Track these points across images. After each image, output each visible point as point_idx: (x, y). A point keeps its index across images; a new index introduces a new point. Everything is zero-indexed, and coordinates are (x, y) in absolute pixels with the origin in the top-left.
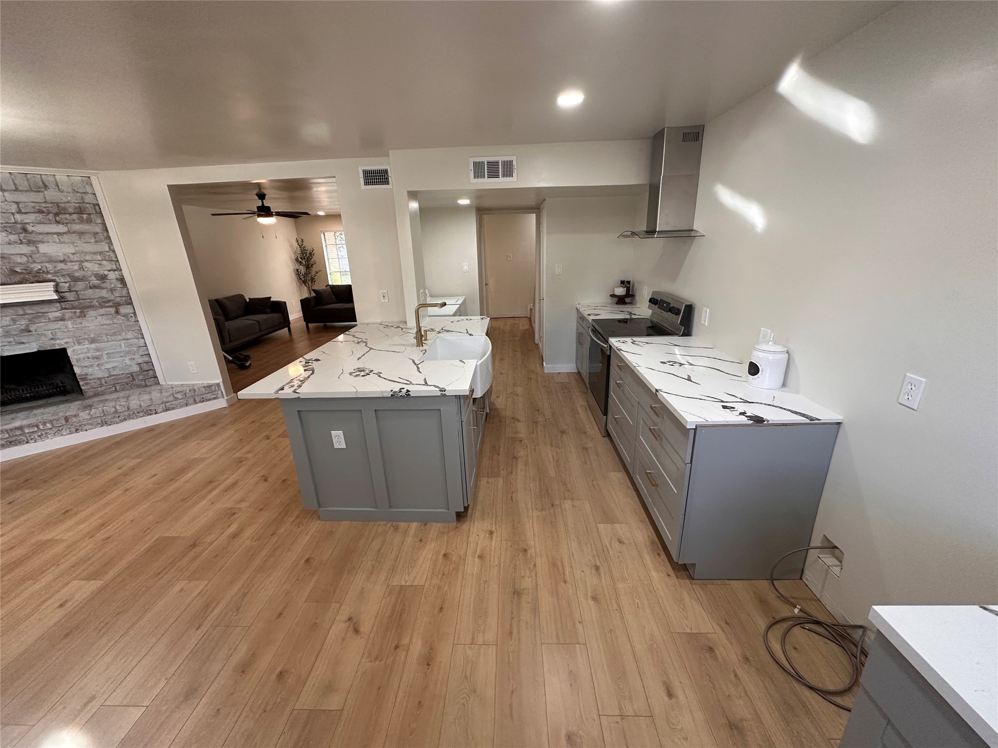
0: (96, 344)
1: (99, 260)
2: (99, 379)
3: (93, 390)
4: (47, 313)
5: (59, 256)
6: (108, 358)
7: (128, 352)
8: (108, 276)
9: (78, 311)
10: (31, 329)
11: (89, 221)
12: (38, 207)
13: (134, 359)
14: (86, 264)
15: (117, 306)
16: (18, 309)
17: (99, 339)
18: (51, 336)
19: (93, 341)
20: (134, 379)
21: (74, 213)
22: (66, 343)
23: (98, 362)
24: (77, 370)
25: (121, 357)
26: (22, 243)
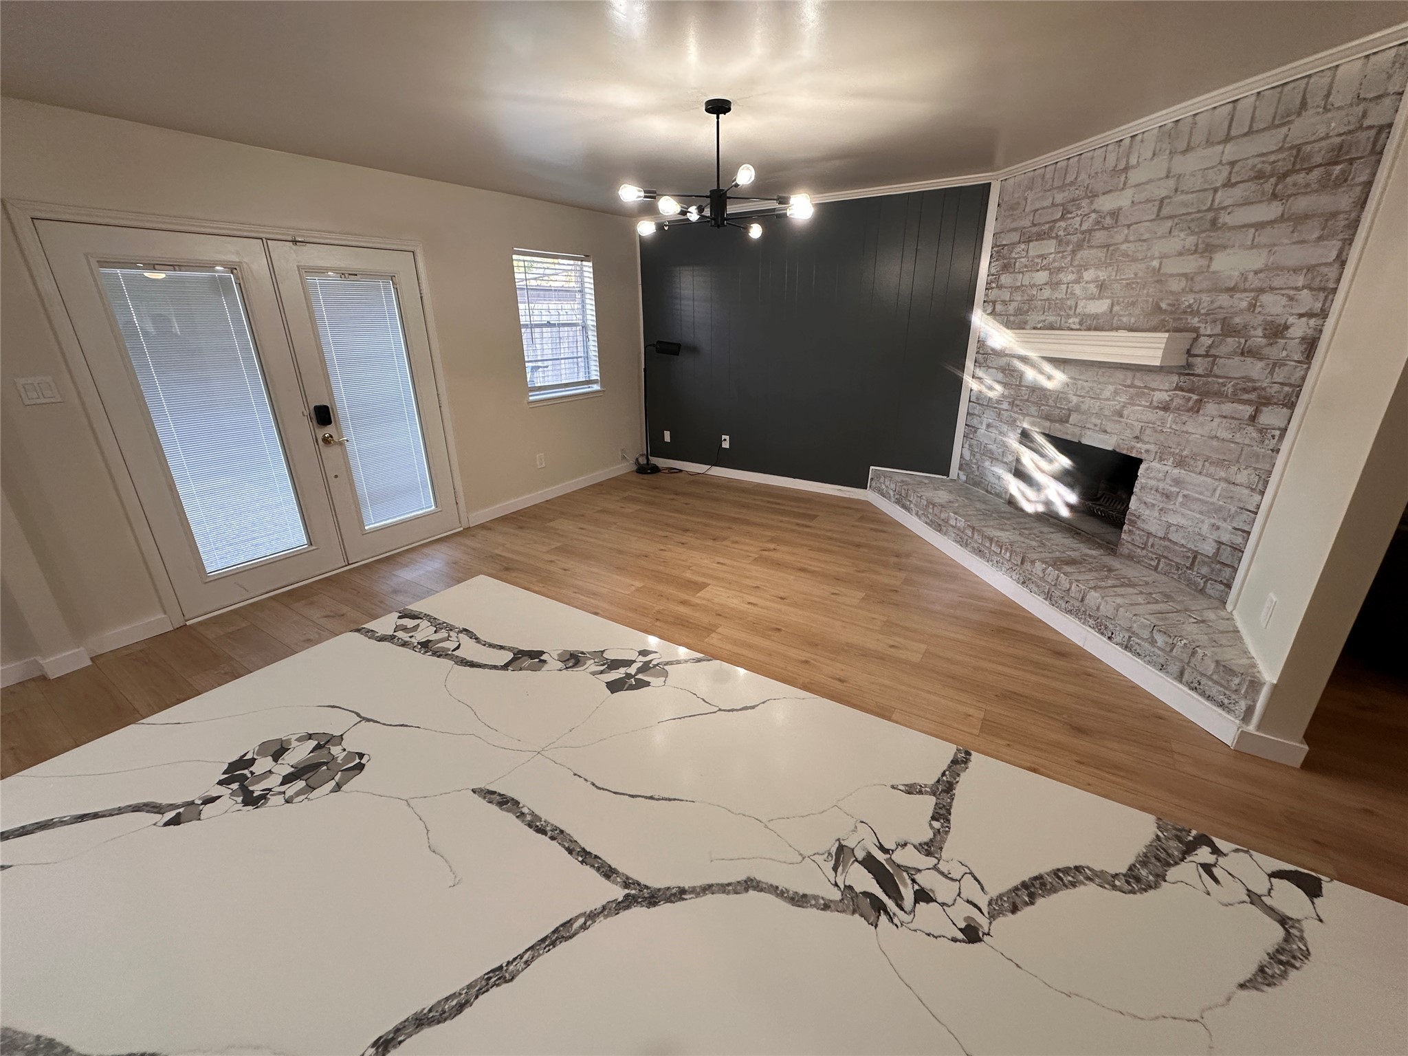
0: (1183, 471)
1: (1296, 288)
2: (1149, 534)
3: (1130, 546)
5: (1232, 277)
6: (1182, 504)
7: (1219, 510)
8: (1290, 330)
9: (1196, 397)
12: (1260, 166)
13: (1218, 528)
14: (1266, 297)
15: (1264, 401)
18: (1137, 433)
20: (1191, 568)
21: (1320, 166)
22: (1147, 451)
23: (1165, 506)
24: (1133, 504)
25: (1201, 513)
26: (1196, 251)
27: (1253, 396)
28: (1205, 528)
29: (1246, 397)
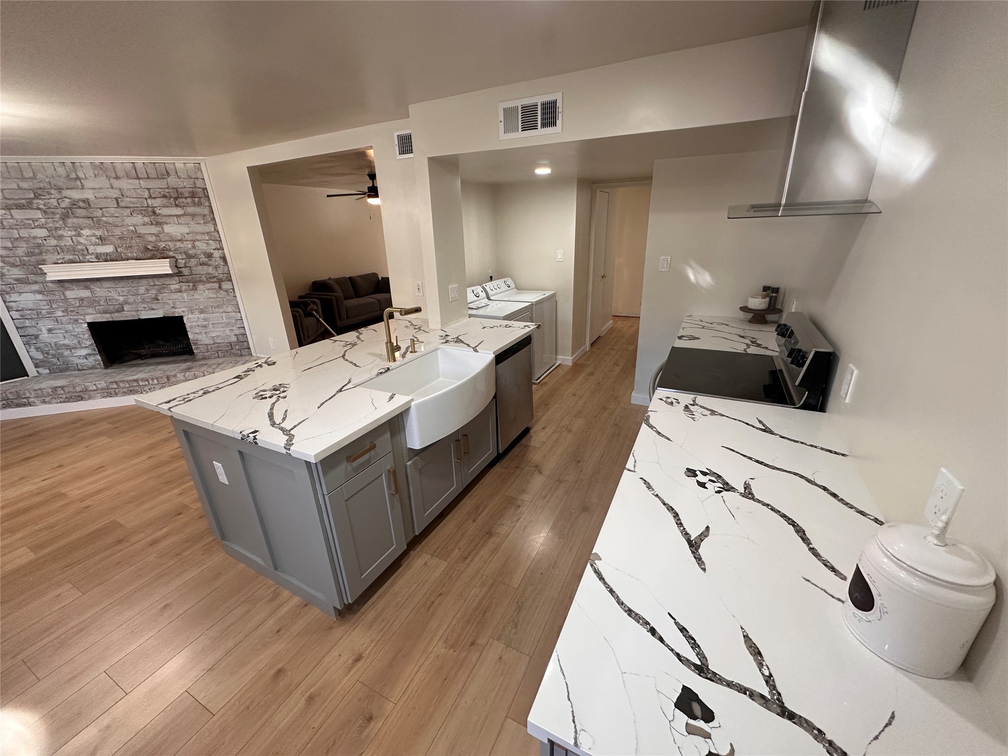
0: (205, 315)
1: (207, 240)
2: (206, 345)
3: (201, 354)
4: (169, 285)
5: (177, 236)
6: (213, 327)
7: (228, 324)
8: (214, 255)
9: (191, 284)
10: (160, 298)
11: (200, 204)
12: (162, 193)
13: (232, 330)
14: (197, 243)
15: (220, 281)
16: (150, 280)
17: (207, 310)
18: (172, 305)
19: (202, 312)
20: (232, 349)
21: (189, 197)
22: (183, 311)
23: (206, 331)
24: (191, 336)
25: (223, 327)
26: (152, 224)
27: (215, 280)
28: (228, 332)
29: (212, 280)
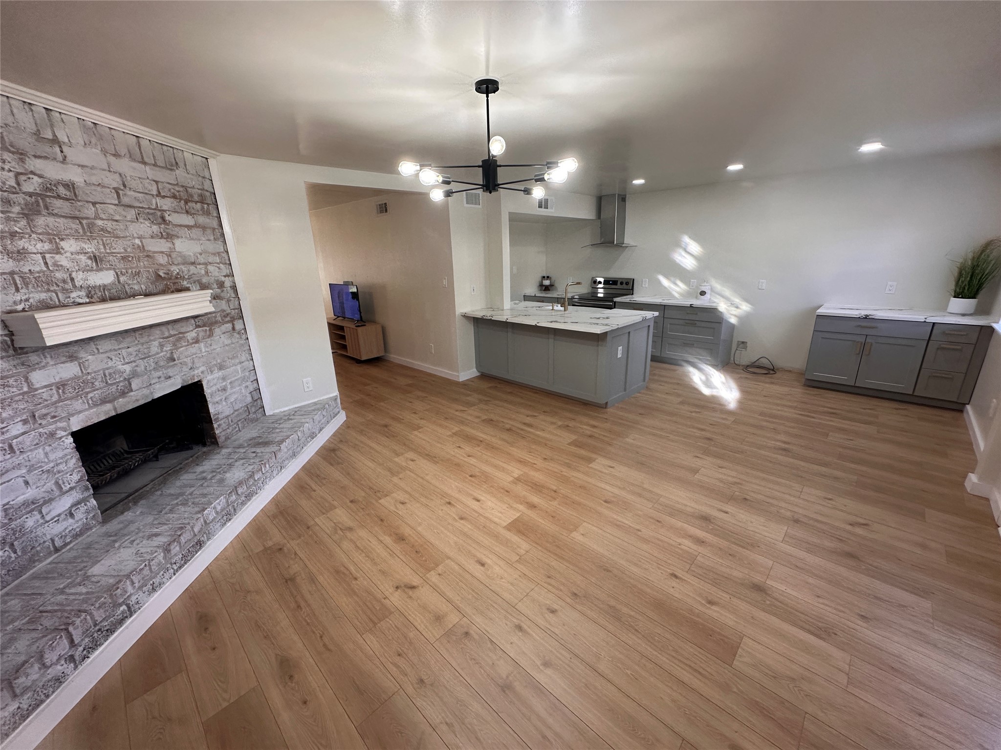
0: (223, 371)
1: (218, 263)
2: (227, 417)
3: (223, 434)
4: (186, 333)
6: (232, 388)
7: (243, 379)
8: (225, 283)
9: (208, 329)
10: (175, 356)
12: (172, 190)
13: (247, 387)
17: (224, 364)
18: (190, 365)
19: (221, 367)
20: (249, 413)
21: (198, 202)
22: (202, 372)
23: (225, 395)
27: (228, 319)
